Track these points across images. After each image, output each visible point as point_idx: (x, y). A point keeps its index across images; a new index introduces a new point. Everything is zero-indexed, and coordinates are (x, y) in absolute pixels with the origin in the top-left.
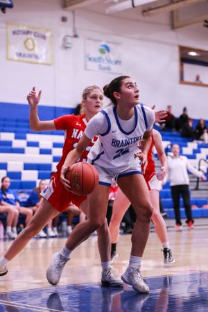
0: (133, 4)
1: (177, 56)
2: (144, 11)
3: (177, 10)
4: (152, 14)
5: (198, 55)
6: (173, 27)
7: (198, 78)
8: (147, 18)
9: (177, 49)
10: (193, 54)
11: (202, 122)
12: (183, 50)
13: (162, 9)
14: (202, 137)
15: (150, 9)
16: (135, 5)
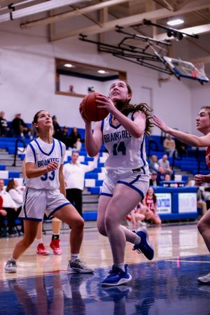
0: (11, 17)
1: (53, 67)
2: (22, 24)
3: (54, 24)
4: (30, 27)
5: (73, 66)
6: (50, 40)
7: (71, 89)
8: (25, 31)
9: (53, 61)
10: (69, 66)
11: (75, 131)
12: (59, 62)
13: (39, 23)
14: (75, 145)
15: (28, 23)
16: (13, 18)
